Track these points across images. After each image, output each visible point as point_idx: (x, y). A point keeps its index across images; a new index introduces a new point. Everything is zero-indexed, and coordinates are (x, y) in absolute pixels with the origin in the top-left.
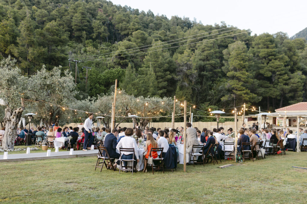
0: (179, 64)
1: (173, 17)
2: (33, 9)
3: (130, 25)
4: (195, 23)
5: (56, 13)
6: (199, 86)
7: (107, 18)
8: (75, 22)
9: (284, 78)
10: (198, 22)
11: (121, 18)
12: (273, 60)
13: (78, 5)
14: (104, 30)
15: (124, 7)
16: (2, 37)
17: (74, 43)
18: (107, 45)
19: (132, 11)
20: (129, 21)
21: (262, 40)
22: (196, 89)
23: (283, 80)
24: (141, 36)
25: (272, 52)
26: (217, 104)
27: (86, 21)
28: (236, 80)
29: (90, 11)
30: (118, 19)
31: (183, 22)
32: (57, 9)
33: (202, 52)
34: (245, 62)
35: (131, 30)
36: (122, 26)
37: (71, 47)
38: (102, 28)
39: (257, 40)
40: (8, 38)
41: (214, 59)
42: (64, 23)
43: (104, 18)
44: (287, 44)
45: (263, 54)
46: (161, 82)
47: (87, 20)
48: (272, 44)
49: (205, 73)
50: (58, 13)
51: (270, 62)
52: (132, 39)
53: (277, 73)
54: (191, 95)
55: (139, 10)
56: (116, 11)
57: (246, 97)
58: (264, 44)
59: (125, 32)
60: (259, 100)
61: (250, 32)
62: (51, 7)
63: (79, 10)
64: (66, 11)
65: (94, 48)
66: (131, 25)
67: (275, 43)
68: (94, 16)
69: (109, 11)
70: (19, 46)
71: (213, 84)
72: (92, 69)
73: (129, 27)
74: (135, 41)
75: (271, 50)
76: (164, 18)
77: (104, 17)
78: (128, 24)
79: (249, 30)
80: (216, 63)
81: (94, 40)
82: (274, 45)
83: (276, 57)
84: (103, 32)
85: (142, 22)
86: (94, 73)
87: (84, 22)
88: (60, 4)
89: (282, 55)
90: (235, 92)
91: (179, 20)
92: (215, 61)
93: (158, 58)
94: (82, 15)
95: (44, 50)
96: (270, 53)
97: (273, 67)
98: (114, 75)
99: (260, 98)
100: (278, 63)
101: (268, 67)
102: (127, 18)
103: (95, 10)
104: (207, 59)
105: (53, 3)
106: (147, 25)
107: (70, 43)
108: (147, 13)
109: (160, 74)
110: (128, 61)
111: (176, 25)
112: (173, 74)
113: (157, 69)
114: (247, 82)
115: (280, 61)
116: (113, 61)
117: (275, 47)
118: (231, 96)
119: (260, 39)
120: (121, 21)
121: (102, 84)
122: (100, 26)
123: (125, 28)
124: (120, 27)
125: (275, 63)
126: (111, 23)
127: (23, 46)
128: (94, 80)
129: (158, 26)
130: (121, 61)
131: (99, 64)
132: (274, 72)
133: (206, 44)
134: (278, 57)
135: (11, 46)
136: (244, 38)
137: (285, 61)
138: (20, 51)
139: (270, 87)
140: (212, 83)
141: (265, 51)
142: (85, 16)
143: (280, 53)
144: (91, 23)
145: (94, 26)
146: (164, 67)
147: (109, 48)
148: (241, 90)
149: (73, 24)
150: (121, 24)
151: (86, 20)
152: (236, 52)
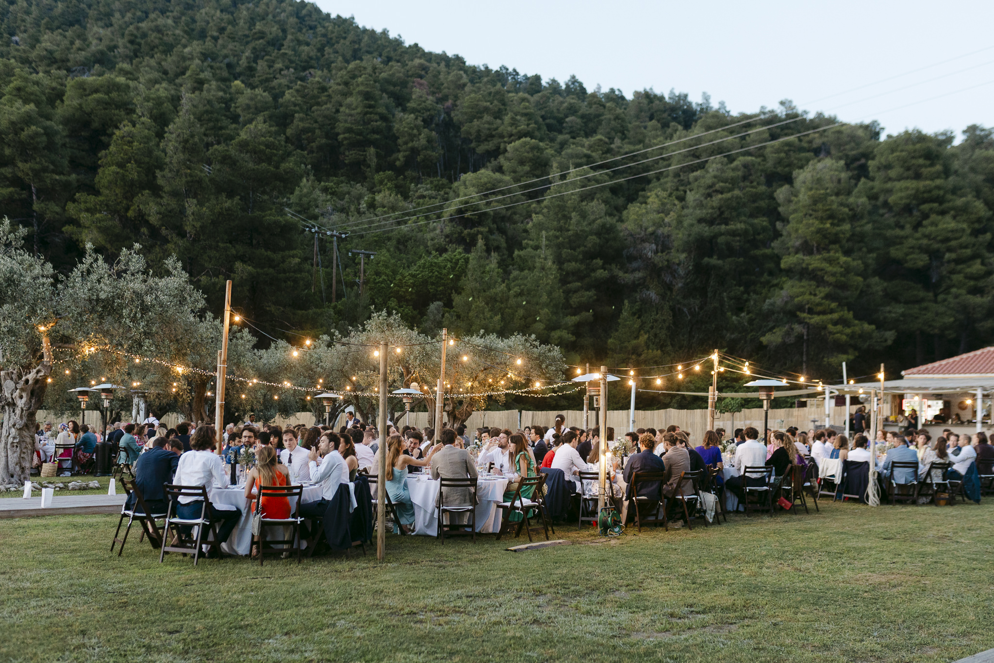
0: (632, 235)
1: (637, 94)
2: (233, 90)
3: (503, 123)
4: (705, 110)
5: (293, 97)
6: (695, 302)
7: (440, 106)
8: (346, 121)
9: (968, 270)
10: (715, 105)
11: (477, 105)
12: (933, 217)
13: (357, 73)
14: (428, 141)
15: (497, 71)
16: (118, 170)
17: (342, 182)
18: (436, 186)
19: (520, 83)
20: (500, 111)
21: (898, 154)
22: (685, 310)
23: (966, 277)
24: (531, 155)
25: (930, 191)
26: (757, 354)
27: (377, 117)
28: (811, 279)
29: (391, 88)
30: (468, 107)
31: (667, 107)
32: (298, 87)
33: (706, 198)
34: (838, 225)
35: (506, 139)
36: (478, 126)
37: (333, 194)
38: (421, 137)
39: (882, 154)
40: (133, 172)
41: (743, 218)
42: (315, 125)
43: (430, 107)
44: (985, 165)
45: (901, 198)
46: (575, 292)
47: (379, 114)
48: (932, 165)
49: (714, 261)
50: (299, 98)
51: (925, 222)
52: (506, 165)
53: (947, 256)
54: (668, 328)
55: (542, 77)
56: (464, 85)
57: (841, 333)
58: (906, 165)
59: (489, 146)
60: (886, 340)
61: (877, 130)
62: (283, 81)
63: (358, 85)
64: (324, 89)
65: (396, 195)
66: (505, 125)
67: (941, 162)
68: (401, 101)
69: (445, 85)
70: (164, 195)
71: (749, 294)
72: (382, 255)
73: (500, 129)
74: (514, 172)
75: (928, 182)
76: (615, 98)
77: (429, 102)
78: (498, 121)
79: (874, 123)
80: (750, 228)
81: (399, 171)
82: (938, 167)
83: (946, 205)
84: (426, 148)
85: (543, 113)
86: (387, 267)
87: (370, 121)
88: (312, 71)
89: (964, 199)
90: (804, 318)
91: (657, 102)
92: (745, 222)
93: (567, 218)
94: (367, 99)
95: (228, 204)
96: (924, 192)
97: (934, 239)
98: (441, 274)
99: (890, 335)
100: (948, 223)
101: (918, 239)
102: (496, 102)
103: (404, 84)
104: (720, 217)
105: (292, 70)
106: (561, 121)
107: (332, 181)
108: (567, 85)
109: (572, 266)
110: (486, 229)
111: (647, 119)
112: (613, 266)
113: (566, 252)
114: (843, 286)
115: (958, 218)
116: (442, 232)
117: (943, 176)
118: (792, 329)
119: (893, 151)
120: (477, 113)
121: (407, 301)
122: (415, 131)
123: (487, 132)
124: (473, 131)
125: (940, 226)
126: (451, 119)
127: (175, 194)
128: (383, 288)
129: (591, 125)
130: (466, 232)
131: (407, 241)
132: (935, 255)
133: (718, 174)
134: (950, 204)
135: (142, 195)
136: (852, 149)
137: (973, 216)
138: (163, 210)
139: (922, 300)
140: (747, 291)
141: (907, 188)
142: (373, 103)
143: (959, 192)
144: (391, 122)
145: (398, 130)
146: (585, 246)
147: (442, 193)
148: (824, 313)
149: (340, 126)
150: (478, 123)
151: (376, 114)
152: (810, 193)
